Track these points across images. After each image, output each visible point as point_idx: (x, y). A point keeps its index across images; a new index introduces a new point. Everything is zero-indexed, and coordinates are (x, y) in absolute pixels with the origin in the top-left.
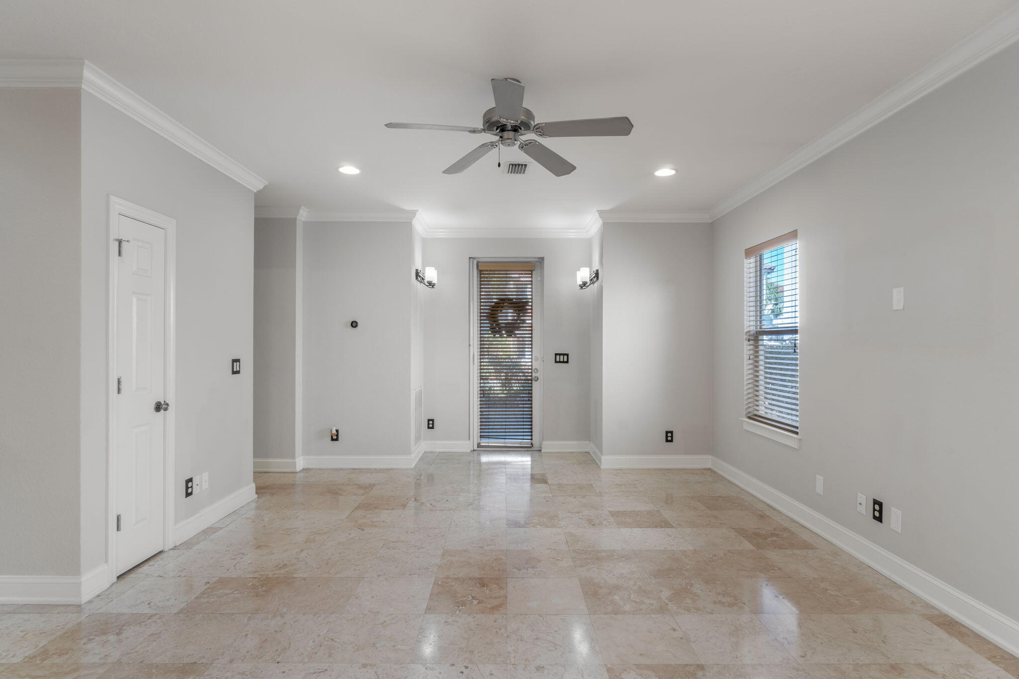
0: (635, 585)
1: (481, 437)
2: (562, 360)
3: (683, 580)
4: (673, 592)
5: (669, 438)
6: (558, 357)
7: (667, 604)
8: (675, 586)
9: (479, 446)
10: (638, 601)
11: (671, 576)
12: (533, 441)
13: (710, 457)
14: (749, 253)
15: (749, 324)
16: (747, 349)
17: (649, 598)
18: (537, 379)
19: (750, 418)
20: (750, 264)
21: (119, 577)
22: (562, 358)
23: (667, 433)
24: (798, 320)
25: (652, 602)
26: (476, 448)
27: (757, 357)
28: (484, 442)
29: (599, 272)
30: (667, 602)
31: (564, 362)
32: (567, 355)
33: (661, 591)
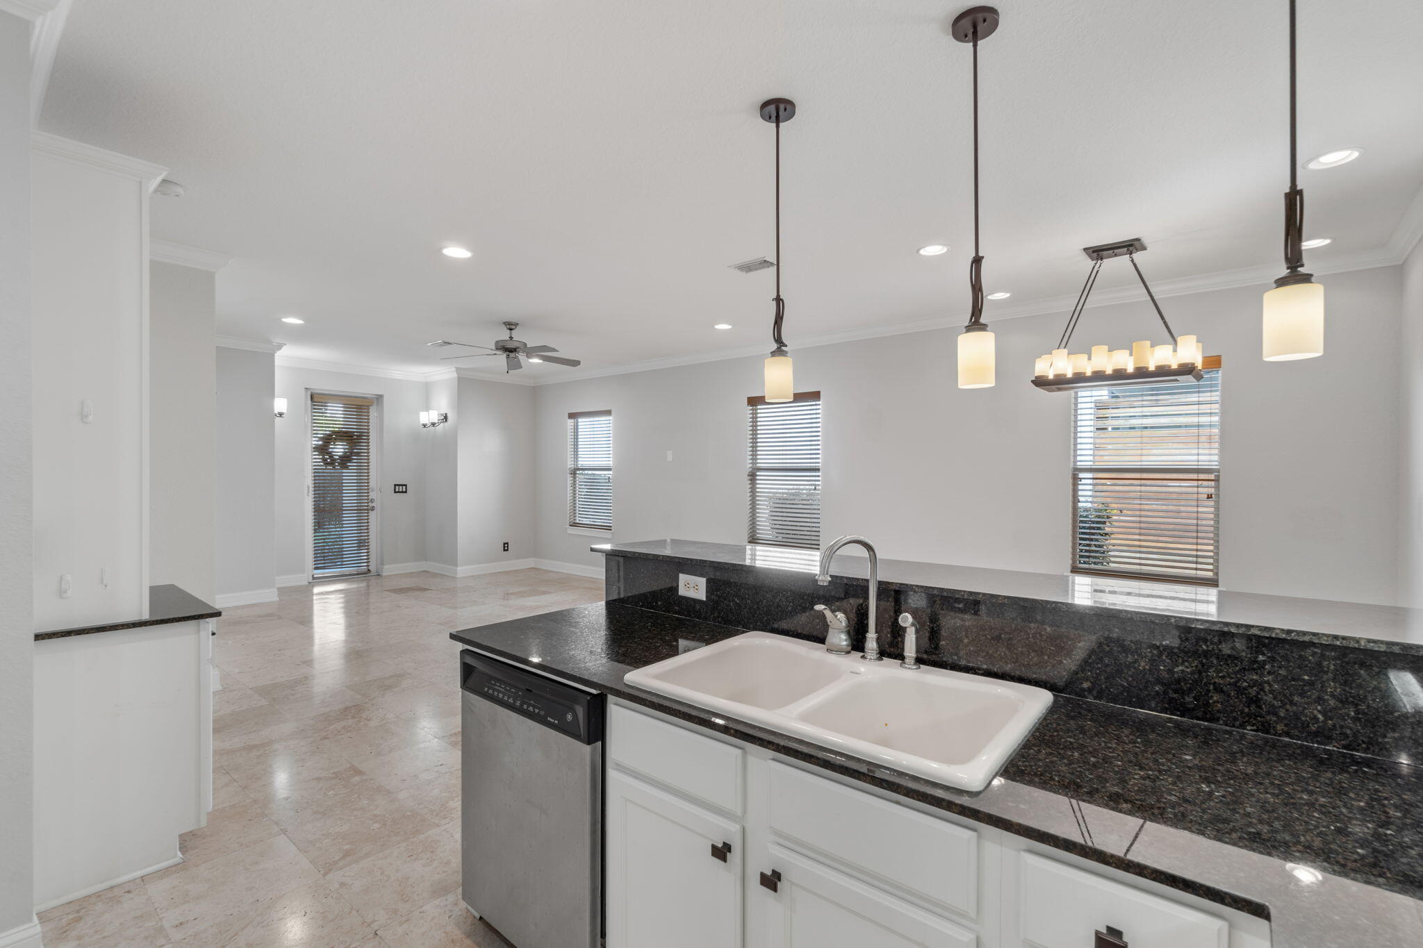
1: (316, 568)
2: (401, 490)
5: (506, 548)
6: (397, 487)
9: (314, 578)
12: (370, 568)
13: (533, 559)
14: (572, 416)
15: (570, 464)
16: (569, 479)
18: (373, 509)
19: (571, 526)
20: (571, 422)
22: (400, 489)
23: (504, 544)
24: (611, 462)
26: (311, 580)
27: (575, 485)
28: (319, 573)
29: (448, 415)
31: (402, 492)
32: (406, 485)
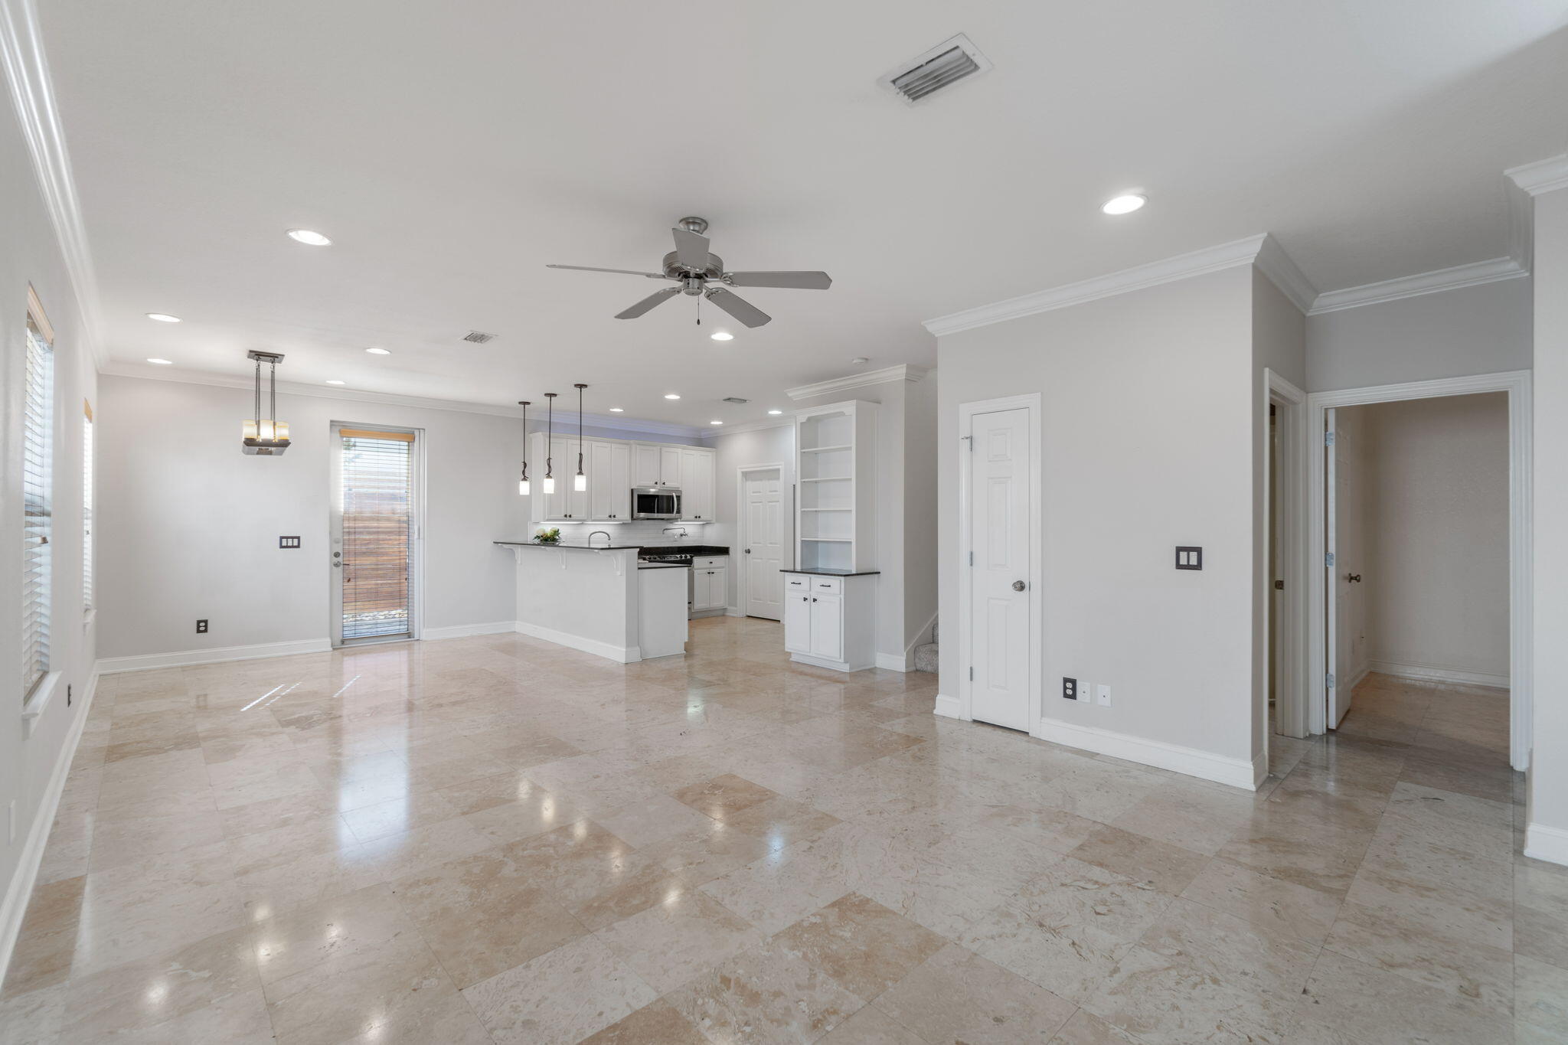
0: (555, 867)
3: (486, 900)
4: (499, 875)
7: (504, 856)
8: (497, 885)
10: (543, 848)
11: (505, 901)
17: (530, 856)
21: (975, 721)
25: (525, 852)
30: (505, 859)
33: (516, 870)
